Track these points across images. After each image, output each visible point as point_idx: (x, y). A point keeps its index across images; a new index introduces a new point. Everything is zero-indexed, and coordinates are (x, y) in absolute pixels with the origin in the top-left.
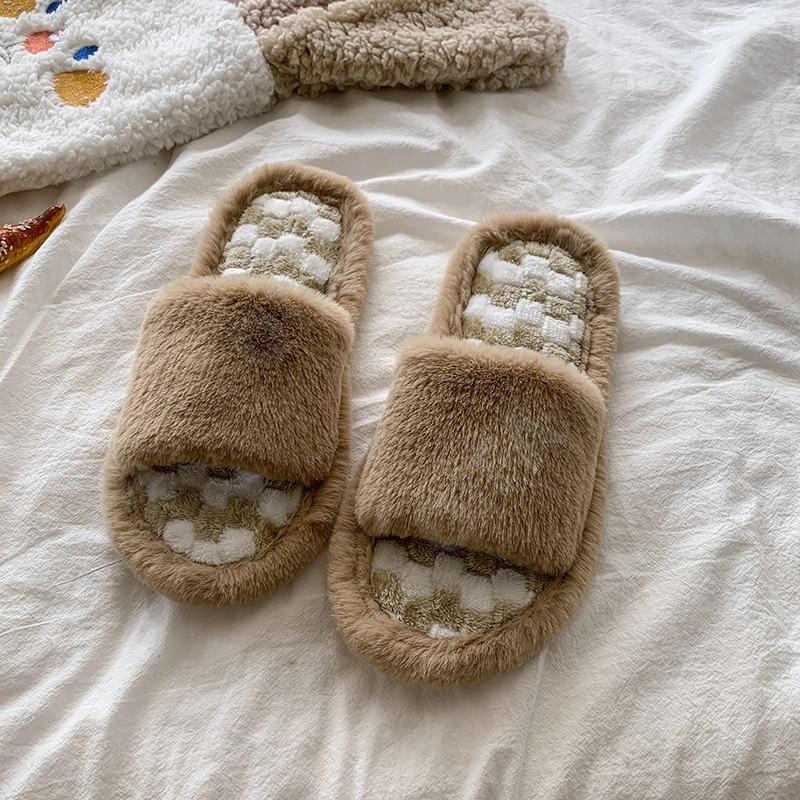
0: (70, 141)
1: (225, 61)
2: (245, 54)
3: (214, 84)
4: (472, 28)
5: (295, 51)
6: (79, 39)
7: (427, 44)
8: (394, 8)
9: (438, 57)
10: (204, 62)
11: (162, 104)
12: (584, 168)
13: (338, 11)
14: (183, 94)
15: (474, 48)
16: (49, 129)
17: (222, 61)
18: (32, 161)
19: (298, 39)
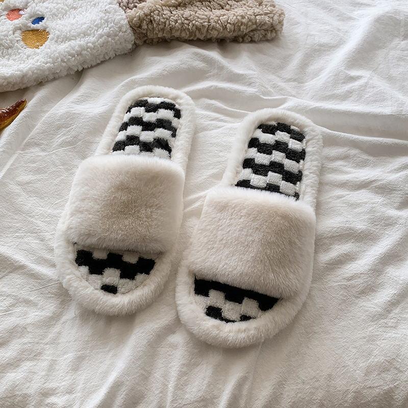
0: (29, 67)
1: (109, 26)
2: (119, 23)
3: (103, 38)
4: (236, 10)
5: (145, 21)
6: (35, 14)
9: (218, 25)
10: (98, 27)
11: (77, 48)
12: (291, 83)
13: (167, 1)
14: (87, 43)
15: (237, 21)
16: (19, 60)
17: (107, 26)
18: (10, 77)
19: (146, 15)
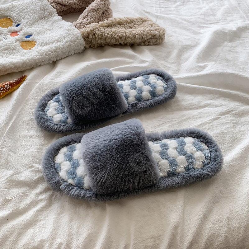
0: (27, 58)
1: (71, 37)
2: (77, 35)
3: (68, 43)
4: (139, 29)
5: (91, 34)
6: (27, 33)
7: (127, 32)
8: (117, 24)
9: (131, 36)
10: (65, 37)
11: (54, 48)
13: (102, 24)
14: (59, 45)
15: (141, 33)
16: (20, 55)
17: (70, 37)
18: (16, 63)
19: (91, 31)
